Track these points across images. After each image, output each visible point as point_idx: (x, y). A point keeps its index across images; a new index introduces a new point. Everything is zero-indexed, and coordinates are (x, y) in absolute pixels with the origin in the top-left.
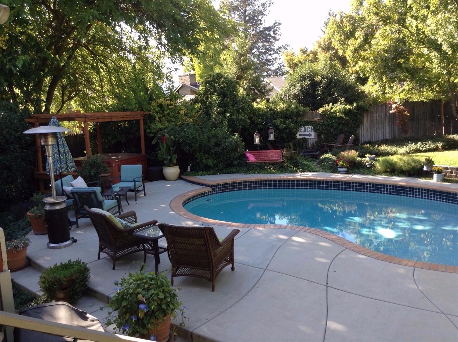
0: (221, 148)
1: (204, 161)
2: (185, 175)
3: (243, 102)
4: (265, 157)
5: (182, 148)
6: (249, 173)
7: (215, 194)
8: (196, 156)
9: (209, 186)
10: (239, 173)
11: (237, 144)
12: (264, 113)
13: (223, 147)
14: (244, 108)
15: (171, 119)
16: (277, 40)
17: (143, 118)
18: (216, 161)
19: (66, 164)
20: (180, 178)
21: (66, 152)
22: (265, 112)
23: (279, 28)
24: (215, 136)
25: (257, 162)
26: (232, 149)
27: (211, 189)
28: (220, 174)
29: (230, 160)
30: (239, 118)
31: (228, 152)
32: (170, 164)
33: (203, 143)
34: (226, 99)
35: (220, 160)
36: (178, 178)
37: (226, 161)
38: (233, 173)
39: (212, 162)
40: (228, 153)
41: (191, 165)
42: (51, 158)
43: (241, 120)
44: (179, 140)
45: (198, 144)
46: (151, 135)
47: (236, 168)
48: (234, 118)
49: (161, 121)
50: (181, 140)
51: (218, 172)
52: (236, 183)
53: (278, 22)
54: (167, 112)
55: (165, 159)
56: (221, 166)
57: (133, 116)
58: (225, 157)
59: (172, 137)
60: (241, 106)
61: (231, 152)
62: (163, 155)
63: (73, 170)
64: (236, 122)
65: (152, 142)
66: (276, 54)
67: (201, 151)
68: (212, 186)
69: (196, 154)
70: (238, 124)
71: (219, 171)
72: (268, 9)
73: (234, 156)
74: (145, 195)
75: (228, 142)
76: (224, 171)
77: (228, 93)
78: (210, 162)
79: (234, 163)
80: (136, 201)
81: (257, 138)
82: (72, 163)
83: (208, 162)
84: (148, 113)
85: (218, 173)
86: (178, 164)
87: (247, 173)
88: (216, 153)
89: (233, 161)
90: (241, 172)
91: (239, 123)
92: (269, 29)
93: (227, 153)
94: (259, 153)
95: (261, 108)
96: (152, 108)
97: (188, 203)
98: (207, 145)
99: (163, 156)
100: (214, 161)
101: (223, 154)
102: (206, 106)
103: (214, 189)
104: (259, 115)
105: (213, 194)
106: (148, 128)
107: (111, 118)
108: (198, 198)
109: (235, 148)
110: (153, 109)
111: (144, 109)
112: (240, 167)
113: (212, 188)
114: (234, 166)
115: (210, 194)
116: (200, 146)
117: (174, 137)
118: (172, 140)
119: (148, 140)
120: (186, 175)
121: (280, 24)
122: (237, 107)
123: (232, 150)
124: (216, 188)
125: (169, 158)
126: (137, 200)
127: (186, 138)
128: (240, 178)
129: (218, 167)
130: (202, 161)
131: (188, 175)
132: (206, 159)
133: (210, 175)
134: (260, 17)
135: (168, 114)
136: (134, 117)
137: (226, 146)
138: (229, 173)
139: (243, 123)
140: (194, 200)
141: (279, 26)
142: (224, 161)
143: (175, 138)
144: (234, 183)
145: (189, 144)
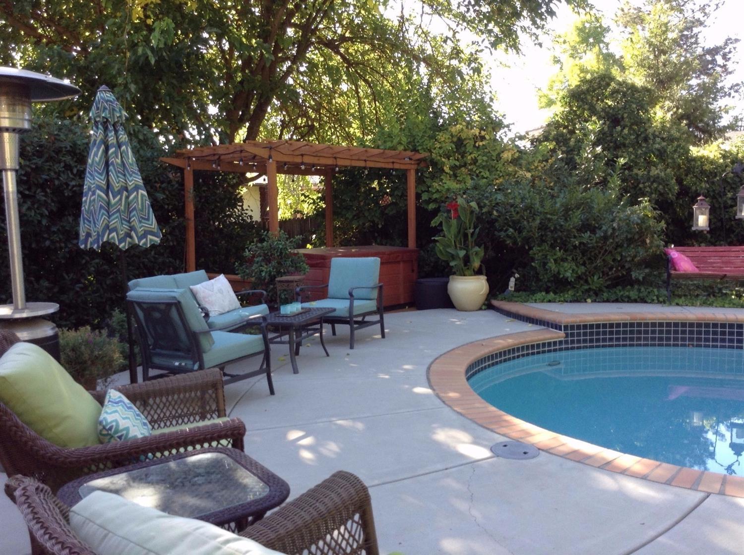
0: (600, 234)
1: (552, 265)
2: (502, 300)
3: (663, 139)
4: (723, 262)
5: (496, 233)
6: (677, 304)
7: (572, 348)
8: (531, 252)
9: (557, 327)
10: (646, 302)
11: (644, 226)
12: (716, 168)
13: (606, 232)
14: (665, 151)
15: (480, 172)
16: (730, 73)
17: (415, 167)
18: (582, 269)
19: (129, 222)
20: (488, 305)
21: (129, 188)
22: (720, 166)
23: (735, 48)
24: (585, 205)
25: (701, 276)
26: (629, 236)
27: (562, 333)
28: (594, 301)
29: (623, 267)
30: (652, 174)
31: (618, 246)
32: (466, 269)
33: (549, 220)
34: (619, 128)
35: (595, 268)
36: (484, 304)
37: (611, 269)
38: (630, 300)
39: (573, 270)
40: (619, 250)
41: (517, 275)
42: (9, 173)
43: (656, 179)
44: (490, 213)
45: (538, 221)
46: (431, 206)
47: (639, 290)
48: (637, 174)
49: (455, 176)
50: (495, 213)
51: (589, 296)
52: (639, 325)
53: (733, 38)
54: (473, 156)
55: (453, 257)
56: (597, 281)
57: (392, 160)
58: (609, 259)
59: (474, 204)
60: (657, 146)
61: (625, 245)
62: (449, 246)
63: (151, 240)
64: (643, 183)
65: (432, 222)
66: (727, 97)
67: (543, 241)
68: (566, 327)
69: (531, 248)
70: (648, 189)
71: (591, 293)
72: (713, 15)
73: (635, 256)
74: (383, 336)
75: (620, 220)
76: (605, 294)
77: (625, 115)
78: (568, 271)
79: (634, 275)
80: (352, 347)
81: (702, 214)
82: (148, 219)
83: (562, 269)
84: (427, 154)
85: (589, 300)
86: (484, 271)
87: (670, 304)
88: (584, 249)
89: (629, 270)
90: (653, 300)
91: (650, 187)
92: (714, 51)
93: (616, 249)
94: (705, 254)
95: (708, 157)
96: (438, 145)
97: (489, 366)
98: (561, 226)
99: (449, 250)
100: (577, 266)
101: (602, 252)
102: (569, 147)
103: (572, 335)
104: (703, 172)
105: (567, 349)
106: (425, 191)
107: (335, 158)
108: (523, 355)
109: (637, 235)
110: (440, 148)
111: (420, 148)
112: (651, 289)
113: (567, 335)
114: (632, 283)
115: (561, 350)
116: (543, 227)
117: (478, 204)
118: (472, 212)
119: (424, 216)
120: (504, 299)
121: (737, 40)
122: (647, 148)
123: (630, 241)
124: (579, 335)
125: (462, 253)
126: (355, 346)
127: (508, 207)
128: (652, 313)
129: (589, 284)
130: (547, 267)
131: (510, 300)
132: (555, 260)
133: (567, 302)
134: (695, 30)
135: (475, 161)
136: (393, 163)
137: (614, 229)
138: (616, 301)
139: (661, 187)
140: (509, 359)
141: (735, 45)
142: (605, 269)
143: (480, 207)
144: (632, 325)
145: (513, 222)
